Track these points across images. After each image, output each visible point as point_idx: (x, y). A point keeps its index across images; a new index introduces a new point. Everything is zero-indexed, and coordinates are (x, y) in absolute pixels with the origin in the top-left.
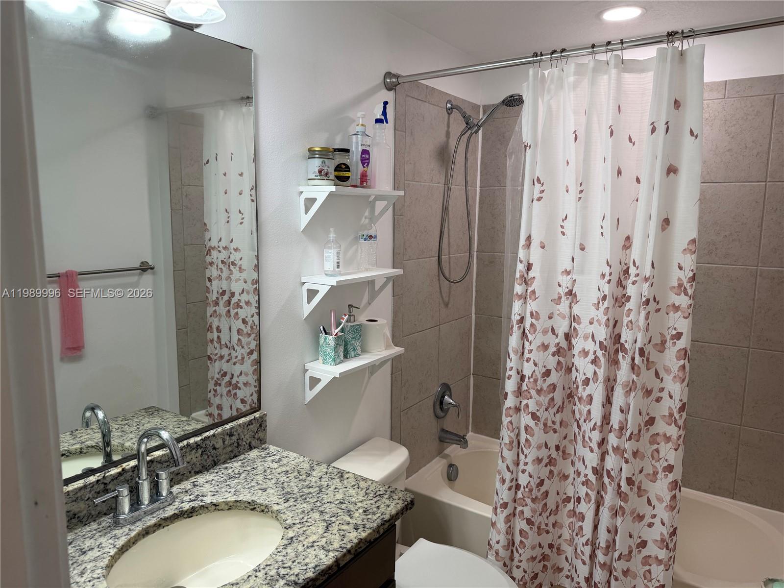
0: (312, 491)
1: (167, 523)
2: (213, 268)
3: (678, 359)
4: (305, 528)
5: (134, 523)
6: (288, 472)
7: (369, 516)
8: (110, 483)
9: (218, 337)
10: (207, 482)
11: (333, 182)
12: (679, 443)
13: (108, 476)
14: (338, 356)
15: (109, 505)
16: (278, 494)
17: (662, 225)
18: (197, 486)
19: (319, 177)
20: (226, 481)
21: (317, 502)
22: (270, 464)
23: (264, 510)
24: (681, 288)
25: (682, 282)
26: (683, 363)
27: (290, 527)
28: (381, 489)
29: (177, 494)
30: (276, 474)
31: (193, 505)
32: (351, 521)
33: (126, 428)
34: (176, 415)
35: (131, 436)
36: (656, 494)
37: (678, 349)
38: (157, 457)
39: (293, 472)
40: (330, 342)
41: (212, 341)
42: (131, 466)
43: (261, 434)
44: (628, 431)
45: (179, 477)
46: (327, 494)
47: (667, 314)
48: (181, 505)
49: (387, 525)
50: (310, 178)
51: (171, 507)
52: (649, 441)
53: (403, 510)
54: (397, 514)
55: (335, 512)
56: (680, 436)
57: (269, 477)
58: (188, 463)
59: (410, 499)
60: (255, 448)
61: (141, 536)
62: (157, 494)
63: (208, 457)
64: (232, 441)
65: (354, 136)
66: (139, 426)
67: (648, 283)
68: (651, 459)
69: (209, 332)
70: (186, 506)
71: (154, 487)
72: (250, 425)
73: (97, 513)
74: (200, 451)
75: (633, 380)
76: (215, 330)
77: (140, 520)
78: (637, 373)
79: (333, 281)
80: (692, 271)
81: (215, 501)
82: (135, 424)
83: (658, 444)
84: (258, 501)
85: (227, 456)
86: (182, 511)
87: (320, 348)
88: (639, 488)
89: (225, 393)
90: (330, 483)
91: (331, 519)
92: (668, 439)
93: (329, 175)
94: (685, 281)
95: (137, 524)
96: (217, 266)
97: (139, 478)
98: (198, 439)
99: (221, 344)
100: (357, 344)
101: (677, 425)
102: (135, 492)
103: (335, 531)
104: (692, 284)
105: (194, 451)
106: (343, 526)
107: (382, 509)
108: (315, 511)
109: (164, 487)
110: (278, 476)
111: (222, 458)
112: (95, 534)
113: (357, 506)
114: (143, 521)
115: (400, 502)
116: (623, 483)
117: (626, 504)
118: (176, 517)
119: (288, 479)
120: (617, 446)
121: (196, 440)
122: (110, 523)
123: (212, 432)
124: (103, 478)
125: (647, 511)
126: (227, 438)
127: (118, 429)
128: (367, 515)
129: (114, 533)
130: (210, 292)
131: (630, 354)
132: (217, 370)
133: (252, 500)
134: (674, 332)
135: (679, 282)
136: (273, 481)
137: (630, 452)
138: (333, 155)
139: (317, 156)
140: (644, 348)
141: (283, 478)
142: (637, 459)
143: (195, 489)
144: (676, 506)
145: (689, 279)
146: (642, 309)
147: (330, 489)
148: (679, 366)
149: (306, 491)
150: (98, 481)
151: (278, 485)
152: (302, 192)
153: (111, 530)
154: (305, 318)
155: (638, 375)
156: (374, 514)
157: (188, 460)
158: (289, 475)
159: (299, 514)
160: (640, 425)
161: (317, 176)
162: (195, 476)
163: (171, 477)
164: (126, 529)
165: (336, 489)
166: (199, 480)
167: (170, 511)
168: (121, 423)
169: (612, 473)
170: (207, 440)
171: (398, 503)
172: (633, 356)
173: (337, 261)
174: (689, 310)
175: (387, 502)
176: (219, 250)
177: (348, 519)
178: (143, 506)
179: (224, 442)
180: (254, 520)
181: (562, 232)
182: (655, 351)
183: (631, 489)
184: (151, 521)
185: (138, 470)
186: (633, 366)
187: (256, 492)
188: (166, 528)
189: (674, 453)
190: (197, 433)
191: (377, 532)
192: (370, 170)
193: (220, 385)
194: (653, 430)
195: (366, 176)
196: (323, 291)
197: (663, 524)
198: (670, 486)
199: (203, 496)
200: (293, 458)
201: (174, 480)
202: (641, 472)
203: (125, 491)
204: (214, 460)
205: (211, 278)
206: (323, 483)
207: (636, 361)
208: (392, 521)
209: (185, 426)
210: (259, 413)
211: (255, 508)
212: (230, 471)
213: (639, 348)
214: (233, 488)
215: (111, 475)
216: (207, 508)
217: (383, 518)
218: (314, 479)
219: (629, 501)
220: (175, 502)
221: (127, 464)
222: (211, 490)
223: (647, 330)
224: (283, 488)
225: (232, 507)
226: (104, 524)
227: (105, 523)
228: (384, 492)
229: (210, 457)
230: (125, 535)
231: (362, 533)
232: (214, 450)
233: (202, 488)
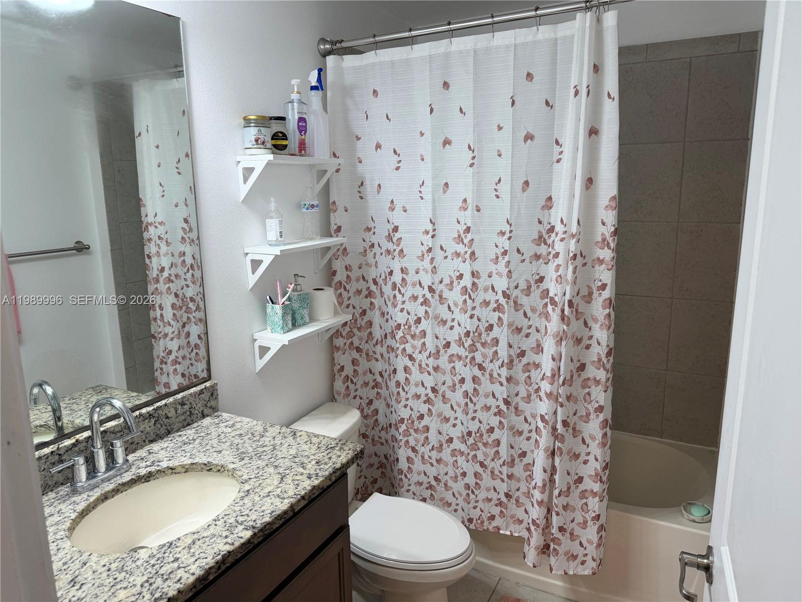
0: (266, 450)
1: (125, 488)
2: (151, 245)
3: (604, 308)
4: (260, 482)
5: (93, 489)
6: (242, 434)
7: (322, 466)
8: (64, 454)
9: (162, 315)
10: (162, 449)
11: (270, 151)
12: (608, 385)
13: (62, 447)
14: (287, 325)
15: (65, 476)
16: (233, 454)
17: (586, 184)
18: (152, 453)
19: (256, 146)
20: (181, 447)
21: (271, 458)
22: (224, 429)
23: (220, 470)
24: (604, 243)
25: (605, 237)
26: (608, 312)
27: (246, 481)
28: (332, 443)
29: (133, 461)
30: (230, 437)
31: (150, 470)
32: (305, 472)
33: (75, 407)
34: (125, 392)
35: (81, 413)
36: (589, 434)
37: (604, 299)
38: (110, 428)
39: (248, 434)
40: (277, 311)
41: (155, 319)
42: (84, 437)
43: (212, 403)
44: (561, 377)
45: (134, 446)
46: (281, 451)
47: (593, 267)
48: (137, 471)
49: (339, 473)
50: (247, 147)
51: (128, 473)
52: (581, 386)
53: (353, 459)
54: (348, 463)
55: (289, 465)
56: (609, 379)
57: (224, 440)
58: (142, 432)
59: (360, 449)
60: (208, 416)
61: (100, 501)
62: (113, 463)
63: (161, 426)
64: (184, 410)
65: (290, 104)
66: (88, 404)
67: (575, 239)
68: (583, 402)
69: (152, 310)
70: (143, 472)
71: (109, 456)
72: (201, 394)
73: (54, 483)
74: (153, 421)
75: (564, 331)
76: (157, 308)
77: (98, 486)
78: (567, 323)
79: (277, 251)
80: (614, 226)
81: (171, 465)
82: (83, 403)
83: (590, 388)
84: (214, 462)
85: (180, 425)
86: (139, 476)
87: (267, 318)
88: (574, 429)
89: (171, 371)
90: (283, 442)
91: (285, 472)
92: (598, 382)
93: (266, 144)
94: (608, 236)
95: (96, 490)
96: (155, 242)
97: (94, 447)
98: (150, 409)
99: (164, 322)
100: (305, 312)
101: (605, 369)
102: (90, 461)
103: (290, 482)
104: (614, 239)
105: (147, 421)
106: (296, 477)
107: (334, 460)
108: (269, 466)
109: (119, 455)
110: (233, 439)
111: (176, 427)
112: (53, 502)
113: (310, 459)
114: (101, 487)
115: (351, 452)
116: (559, 426)
117: (563, 445)
118: (133, 482)
119: (242, 441)
120: (550, 392)
121: (148, 410)
122: (68, 492)
123: (163, 402)
124: (57, 449)
125: (582, 449)
126: (179, 407)
127: (66, 408)
128: (319, 465)
129: (72, 500)
130: (150, 269)
131: (560, 306)
132: (162, 348)
133: (208, 462)
134: (600, 284)
135: (603, 237)
136: (228, 444)
137: (564, 397)
138: (269, 123)
139: (253, 125)
140: (573, 300)
141: (237, 440)
142: (571, 402)
143: (151, 456)
144: (608, 442)
145: (611, 233)
146: (569, 264)
147: (283, 447)
148: (605, 314)
149: (261, 449)
150: (52, 452)
151: (232, 447)
152: (239, 162)
153: (70, 497)
154: (250, 288)
155: (568, 325)
156: (326, 464)
157: (142, 429)
158: (243, 438)
159: (254, 470)
160: (572, 371)
161: (254, 145)
162: (149, 444)
163: (126, 447)
164: (85, 496)
165: (289, 446)
166: (153, 448)
167: (127, 477)
168: (69, 402)
169: (546, 417)
170: (159, 410)
171: (348, 453)
172: (562, 308)
173: (280, 230)
174: (612, 262)
175: (339, 453)
176: (155, 226)
177: (301, 470)
178: (99, 474)
179: (176, 411)
180: (211, 480)
181: (496, 195)
182: (583, 302)
183: (567, 430)
184: (108, 487)
185: (92, 440)
186: (563, 318)
187: (211, 454)
188: (124, 493)
189: (604, 395)
190: (149, 404)
191: (330, 479)
192: (307, 138)
193: (166, 363)
194: (584, 375)
195: (305, 144)
196: (267, 261)
197: (597, 460)
198: (601, 425)
199: (159, 462)
200: (246, 423)
201: (128, 449)
202: (575, 414)
203: (81, 460)
204: (167, 429)
205: (151, 255)
206: (276, 442)
207: (566, 312)
208: (342, 470)
209: (135, 401)
210: (209, 382)
211: (211, 469)
212: (184, 438)
213: (568, 300)
214: (188, 452)
215: (65, 446)
216: (164, 472)
217: (335, 467)
218: (268, 439)
219: (566, 442)
220: (132, 468)
221: (80, 435)
222: (166, 456)
223: (575, 283)
224: (238, 449)
225: (187, 469)
226: (61, 493)
227: (63, 492)
228: (336, 445)
229: (164, 426)
230: (84, 501)
231: (314, 480)
232: (167, 419)
233: (157, 455)
